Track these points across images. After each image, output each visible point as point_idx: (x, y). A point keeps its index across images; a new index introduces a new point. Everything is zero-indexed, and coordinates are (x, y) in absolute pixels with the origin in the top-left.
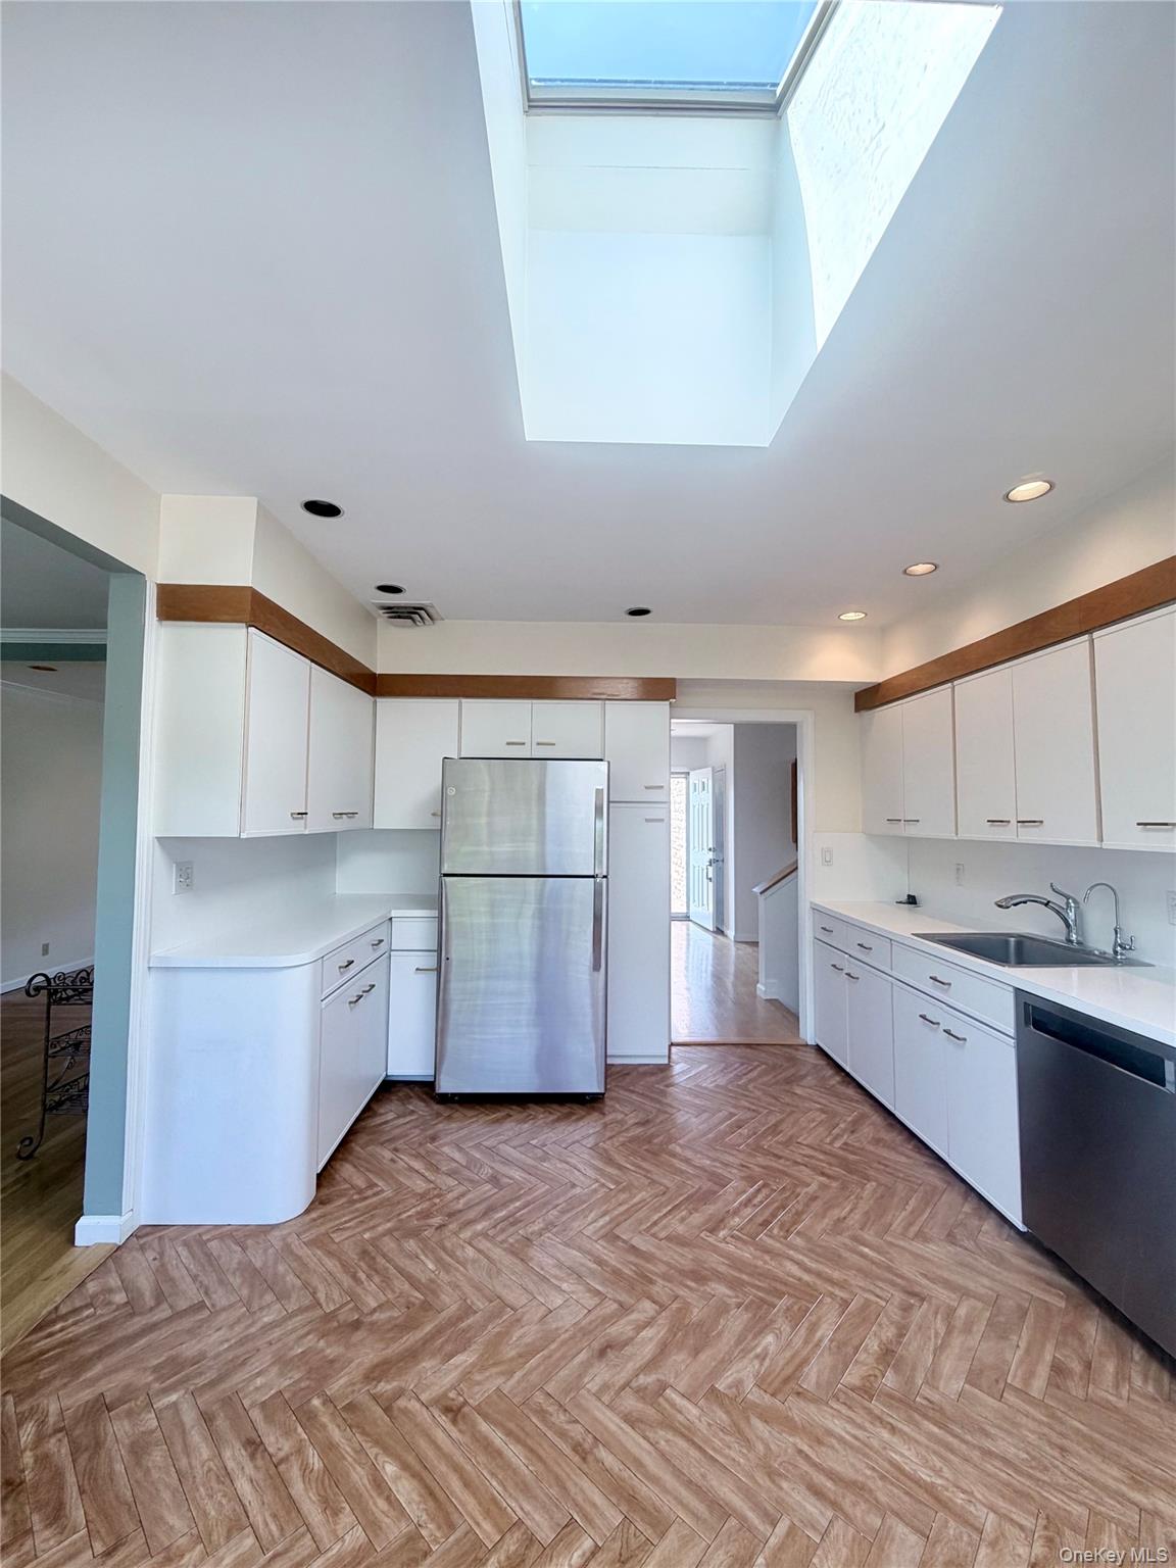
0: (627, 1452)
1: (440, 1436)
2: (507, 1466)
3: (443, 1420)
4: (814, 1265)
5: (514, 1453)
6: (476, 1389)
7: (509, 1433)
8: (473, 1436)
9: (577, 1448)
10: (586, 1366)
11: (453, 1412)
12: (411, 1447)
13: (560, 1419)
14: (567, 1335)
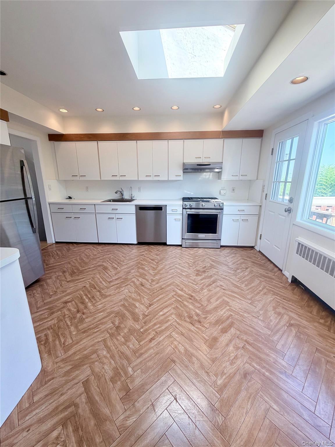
0: (163, 284)
1: (155, 307)
2: (163, 297)
3: (152, 307)
4: (132, 261)
5: (160, 297)
6: (146, 302)
7: (157, 297)
8: (157, 302)
9: (161, 289)
10: (145, 288)
11: (150, 305)
12: (157, 311)
13: (155, 291)
14: (136, 289)
